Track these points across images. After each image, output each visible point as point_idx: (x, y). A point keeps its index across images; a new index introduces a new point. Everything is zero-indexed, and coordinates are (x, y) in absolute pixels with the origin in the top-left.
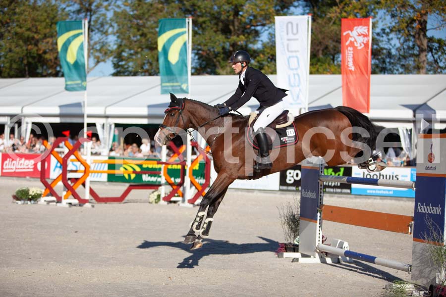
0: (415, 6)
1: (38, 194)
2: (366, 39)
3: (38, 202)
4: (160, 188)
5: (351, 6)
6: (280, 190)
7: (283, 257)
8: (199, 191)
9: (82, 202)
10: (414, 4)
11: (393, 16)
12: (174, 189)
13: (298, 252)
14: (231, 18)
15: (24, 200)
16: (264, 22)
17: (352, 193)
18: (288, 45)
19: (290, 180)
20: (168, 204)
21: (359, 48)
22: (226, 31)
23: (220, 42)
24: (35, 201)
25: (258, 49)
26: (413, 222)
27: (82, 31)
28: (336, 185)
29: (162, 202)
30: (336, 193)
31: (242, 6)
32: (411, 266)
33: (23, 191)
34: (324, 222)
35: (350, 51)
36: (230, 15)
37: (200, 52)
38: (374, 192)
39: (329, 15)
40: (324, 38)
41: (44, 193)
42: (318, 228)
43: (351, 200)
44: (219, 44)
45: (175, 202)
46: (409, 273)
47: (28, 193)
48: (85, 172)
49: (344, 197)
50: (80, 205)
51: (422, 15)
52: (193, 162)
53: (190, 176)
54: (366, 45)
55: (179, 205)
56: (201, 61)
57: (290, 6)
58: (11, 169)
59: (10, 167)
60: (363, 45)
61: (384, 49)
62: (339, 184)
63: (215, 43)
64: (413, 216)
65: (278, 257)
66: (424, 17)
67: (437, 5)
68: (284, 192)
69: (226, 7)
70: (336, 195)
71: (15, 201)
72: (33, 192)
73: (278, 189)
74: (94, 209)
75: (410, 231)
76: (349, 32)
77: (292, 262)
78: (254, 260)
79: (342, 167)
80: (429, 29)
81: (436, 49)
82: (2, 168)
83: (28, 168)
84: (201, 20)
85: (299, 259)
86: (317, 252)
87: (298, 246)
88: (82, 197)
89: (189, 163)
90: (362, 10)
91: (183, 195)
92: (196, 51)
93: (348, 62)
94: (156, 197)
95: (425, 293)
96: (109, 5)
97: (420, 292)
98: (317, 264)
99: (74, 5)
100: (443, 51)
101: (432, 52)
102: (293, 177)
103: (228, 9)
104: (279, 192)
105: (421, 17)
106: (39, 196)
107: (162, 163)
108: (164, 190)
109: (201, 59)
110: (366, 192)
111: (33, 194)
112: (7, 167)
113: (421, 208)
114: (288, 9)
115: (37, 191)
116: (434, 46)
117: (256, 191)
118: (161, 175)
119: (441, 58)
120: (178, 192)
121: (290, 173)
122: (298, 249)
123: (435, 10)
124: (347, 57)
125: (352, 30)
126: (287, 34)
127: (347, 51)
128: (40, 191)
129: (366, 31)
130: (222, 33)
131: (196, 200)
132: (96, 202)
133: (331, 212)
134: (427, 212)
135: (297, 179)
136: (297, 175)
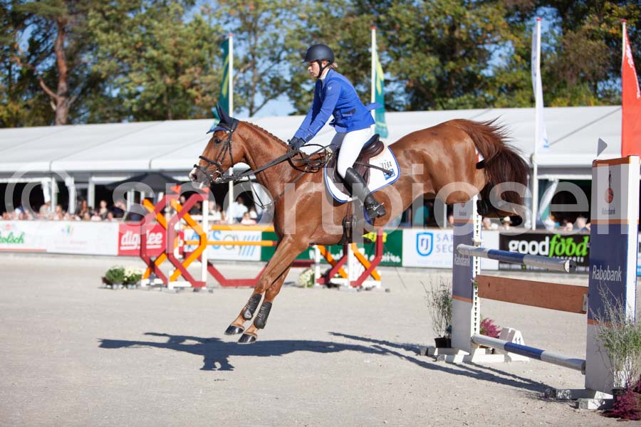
1: (136, 275)
3: (137, 286)
4: (313, 266)
6: (500, 269)
8: (366, 269)
9: (197, 286)
12: (333, 268)
14: (447, 32)
15: (118, 284)
16: (494, 40)
20: (323, 288)
22: (445, 50)
23: (429, 67)
24: (133, 284)
25: (489, 75)
28: (578, 260)
29: (317, 285)
30: (578, 273)
31: (462, 16)
33: (115, 271)
36: (444, 29)
40: (577, 59)
41: (146, 273)
45: (336, 286)
47: (123, 274)
48: (200, 244)
50: (195, 291)
53: (353, 249)
57: (533, 16)
58: (132, 245)
59: (130, 243)
62: (582, 260)
64: (588, 286)
69: (441, 18)
70: (579, 276)
71: (105, 285)
72: (130, 272)
73: (497, 268)
74: (211, 294)
79: (586, 235)
82: (120, 245)
83: (155, 244)
88: (197, 279)
94: (309, 279)
99: (233, 20)
102: (517, 250)
106: (139, 277)
108: (319, 271)
111: (129, 275)
112: (127, 243)
113: (597, 273)
115: (135, 270)
120: (339, 271)
121: (513, 245)
128: (140, 271)
130: (435, 54)
131: (361, 283)
132: (220, 286)
133: (489, 285)
134: (605, 279)
135: (524, 253)
136: (523, 248)
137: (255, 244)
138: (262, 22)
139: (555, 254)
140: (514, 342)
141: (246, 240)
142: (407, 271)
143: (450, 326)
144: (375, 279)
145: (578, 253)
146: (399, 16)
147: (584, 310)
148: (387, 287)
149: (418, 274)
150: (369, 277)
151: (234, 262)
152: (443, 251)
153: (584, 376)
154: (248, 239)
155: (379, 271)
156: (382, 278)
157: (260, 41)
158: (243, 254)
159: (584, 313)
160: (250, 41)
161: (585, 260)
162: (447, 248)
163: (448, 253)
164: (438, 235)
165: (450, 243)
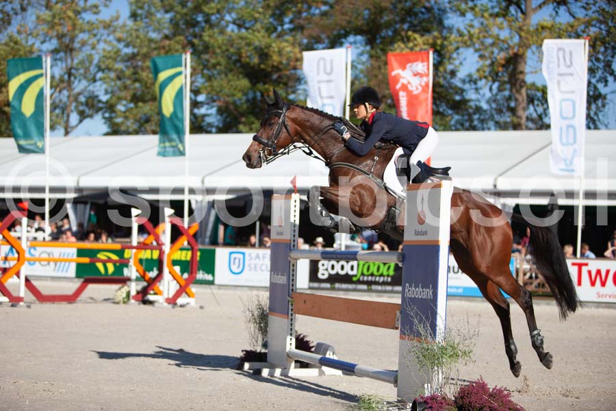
2: (425, 79)
4: (128, 283)
6: (310, 288)
8: (181, 286)
9: (15, 301)
11: (481, 57)
13: (264, 362)
18: (320, 90)
19: (323, 274)
20: (139, 304)
21: (416, 92)
27: (44, 71)
28: (385, 280)
29: (132, 301)
30: (385, 292)
34: (298, 316)
35: (402, 97)
45: (151, 303)
48: (18, 260)
50: (12, 306)
52: (171, 248)
53: (168, 266)
54: (425, 88)
60: (420, 88)
62: (389, 279)
64: (400, 303)
68: (315, 291)
70: (386, 295)
73: (306, 287)
74: (29, 310)
76: (400, 71)
80: (528, 73)
81: (538, 100)
88: (14, 294)
89: (167, 248)
93: (401, 111)
94: (124, 295)
96: (98, 41)
99: (50, 40)
101: (533, 104)
102: (327, 270)
107: (132, 247)
108: (134, 288)
113: (409, 291)
116: (536, 95)
118: (130, 264)
119: (547, 112)
120: (155, 288)
121: (323, 265)
122: (266, 358)
125: (404, 68)
126: (318, 73)
129: (425, 69)
131: (176, 299)
132: (37, 302)
133: (305, 302)
134: (417, 297)
135: (333, 272)
136: (333, 267)
137: (70, 261)
138: (79, 42)
139: (363, 274)
140: (327, 356)
141: (62, 257)
142: (219, 289)
143: (266, 341)
144: (189, 296)
145: (385, 273)
146: (212, 41)
147: (396, 325)
148: (202, 305)
149: (230, 292)
150: (184, 294)
151: (49, 279)
152: (255, 270)
153: (396, 389)
154: (64, 256)
155: (194, 289)
156: (196, 296)
157: (76, 61)
158: (58, 271)
159: (397, 328)
160: (66, 61)
161: (392, 279)
162: (258, 267)
163: (259, 271)
164: (250, 255)
165: (261, 262)
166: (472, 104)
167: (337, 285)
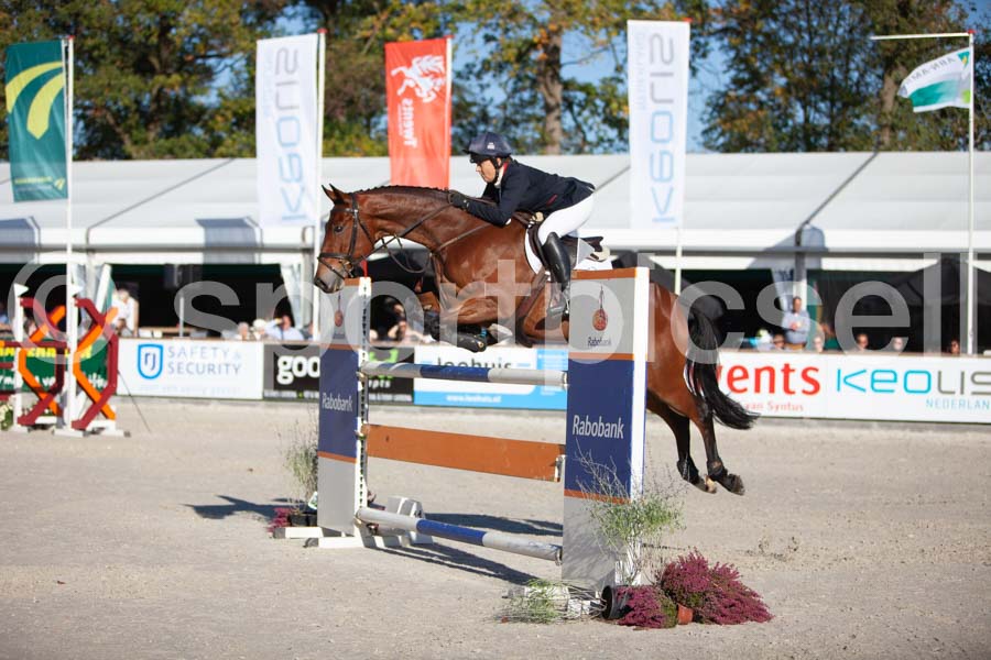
0: (536, 16)
2: (440, 81)
5: (404, 16)
6: (265, 399)
7: (284, 537)
8: (94, 402)
10: (535, 12)
11: (488, 39)
12: (41, 399)
13: (315, 525)
14: (154, 40)
16: (224, 50)
17: (416, 402)
18: (277, 96)
19: (285, 378)
20: (29, 430)
21: (427, 100)
22: (143, 68)
23: (130, 89)
25: (211, 104)
26: (564, 456)
28: (382, 385)
29: (17, 428)
30: (382, 403)
31: (177, 14)
32: (560, 548)
34: (371, 460)
35: (407, 106)
36: (151, 35)
37: (89, 113)
38: (461, 399)
39: (360, 34)
40: (345, 82)
42: (358, 474)
43: (414, 417)
44: (129, 92)
45: (44, 427)
46: (557, 564)
49: (397, 411)
51: (550, 35)
52: (80, 343)
53: (74, 372)
54: (441, 94)
55: (53, 432)
56: (89, 133)
57: (278, 16)
60: (434, 95)
61: (474, 104)
62: (388, 384)
63: (120, 90)
64: (564, 443)
65: (274, 537)
66: (555, 40)
67: (581, 14)
68: (273, 403)
69: (145, 18)
70: (383, 407)
73: (260, 396)
75: (556, 476)
76: (403, 69)
77: (305, 547)
78: (222, 545)
80: (565, 64)
81: (579, 105)
84: (90, 43)
85: (320, 541)
86: (357, 525)
87: (315, 512)
89: (72, 345)
90: (427, 24)
91: (59, 413)
92: (80, 112)
93: (404, 129)
94: (3, 418)
95: (592, 604)
97: (585, 602)
98: (358, 549)
100: (593, 108)
101: (572, 111)
102: (291, 370)
103: (147, 22)
104: (263, 403)
105: (549, 38)
107: (16, 345)
108: (20, 403)
109: (91, 129)
110: (445, 400)
113: (580, 426)
114: (274, 22)
116: (576, 97)
117: (215, 403)
118: (13, 370)
119: (590, 121)
120: (50, 405)
121: (285, 363)
122: (316, 519)
123: (577, 24)
124: (400, 119)
125: (409, 65)
126: (277, 71)
127: (399, 107)
129: (440, 65)
130: (135, 73)
131: (87, 422)
133: (387, 439)
134: (594, 435)
135: (301, 374)
136: (300, 367)
142: (123, 401)
144: (106, 417)
148: (127, 431)
152: (179, 372)
155: (113, 404)
156: (117, 416)
159: (558, 480)
161: (392, 384)
162: (184, 367)
163: (188, 375)
164: (170, 348)
165: (189, 360)
166: (475, 109)
167: (307, 394)
